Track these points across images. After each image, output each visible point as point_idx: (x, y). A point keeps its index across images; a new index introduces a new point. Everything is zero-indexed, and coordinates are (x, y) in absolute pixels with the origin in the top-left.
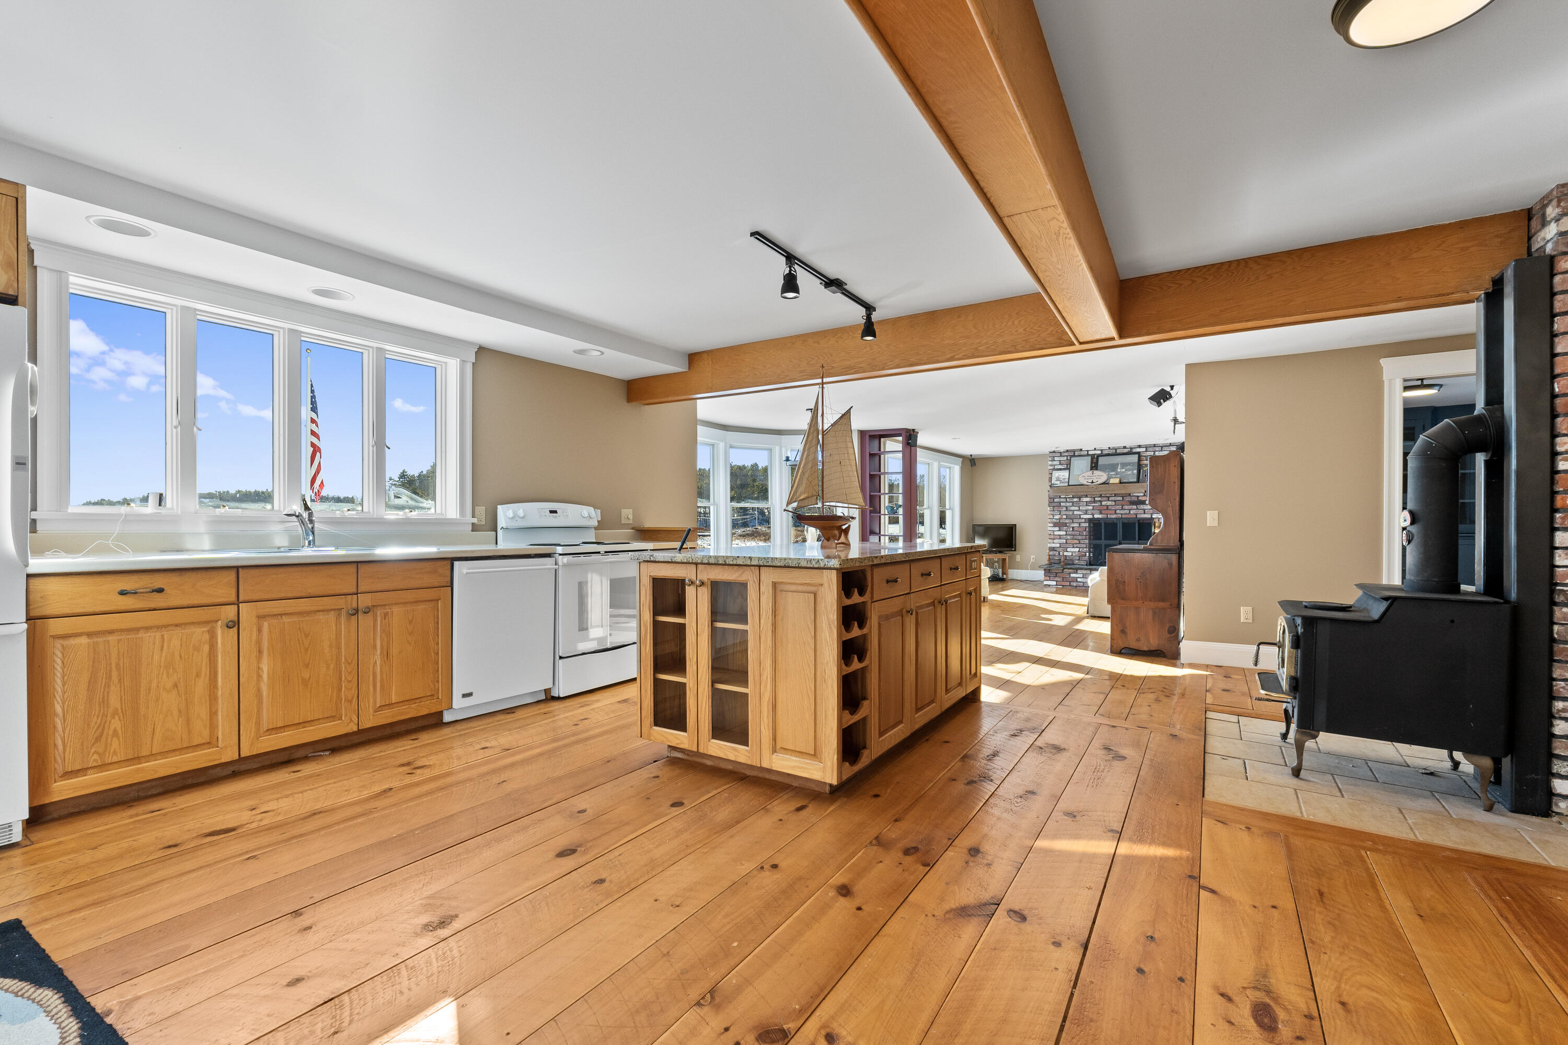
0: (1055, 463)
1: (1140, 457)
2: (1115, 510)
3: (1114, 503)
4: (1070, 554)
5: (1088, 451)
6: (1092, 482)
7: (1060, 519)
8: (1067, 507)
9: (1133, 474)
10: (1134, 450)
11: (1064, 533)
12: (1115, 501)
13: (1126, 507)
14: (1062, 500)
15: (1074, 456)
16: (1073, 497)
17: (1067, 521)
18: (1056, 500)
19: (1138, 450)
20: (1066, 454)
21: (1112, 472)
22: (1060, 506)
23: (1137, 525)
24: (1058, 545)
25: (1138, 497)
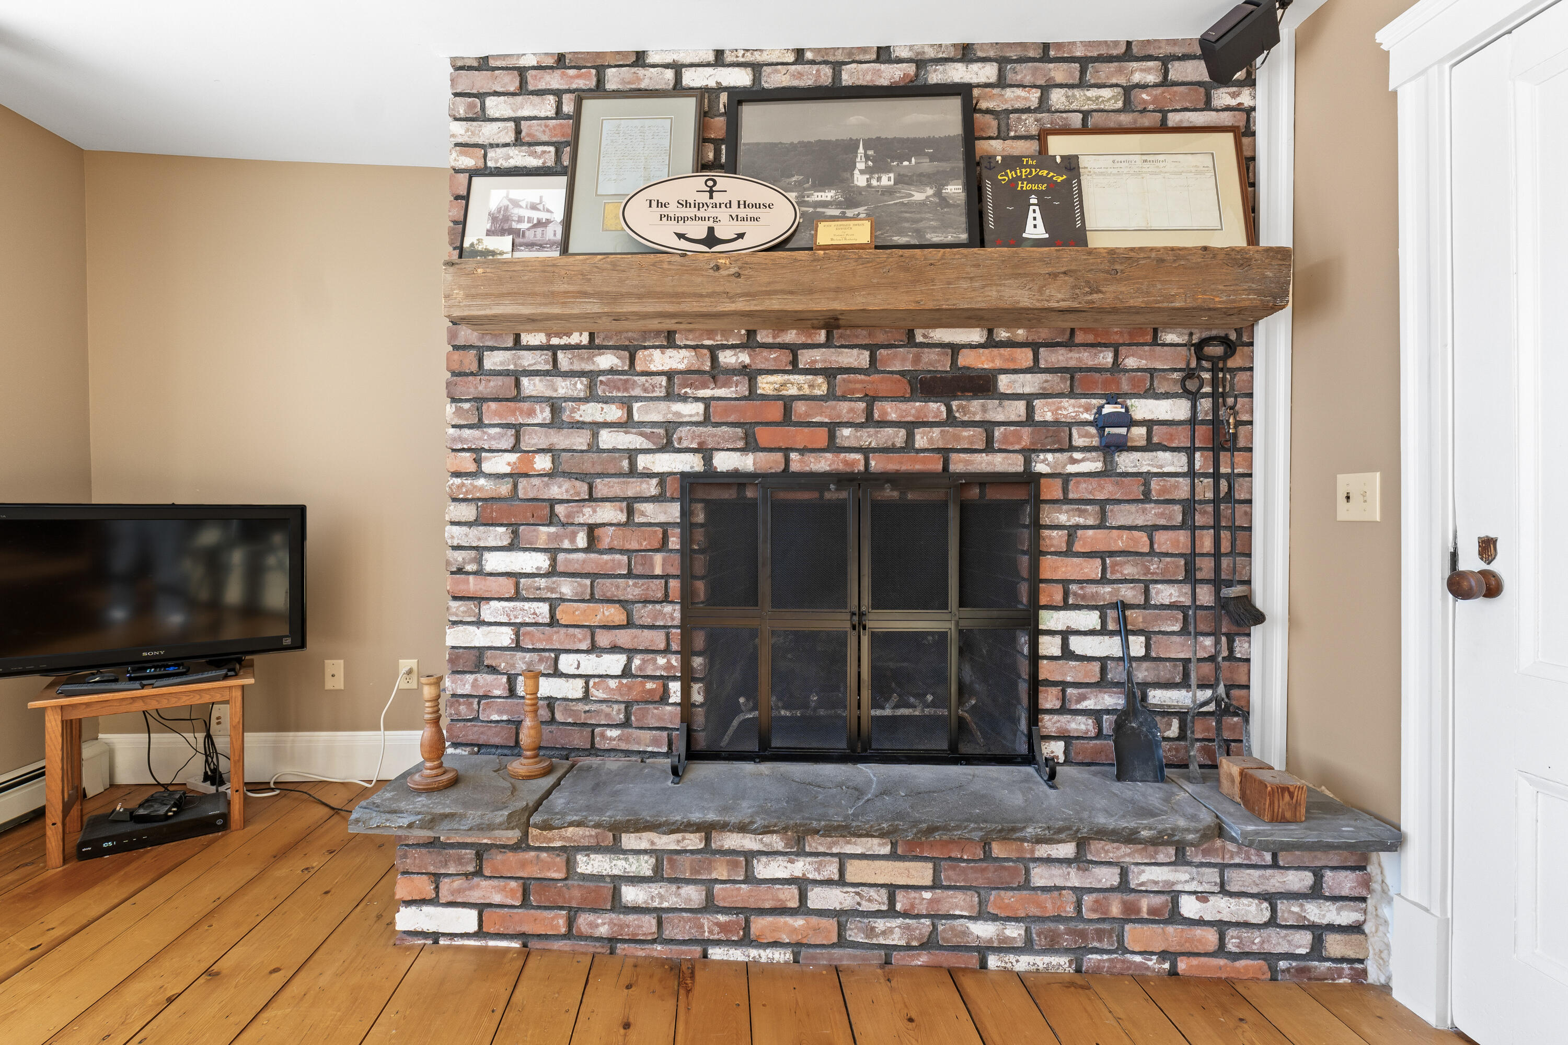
0: (488, 132)
1: (970, 110)
2: (832, 428)
3: (821, 386)
4: (574, 689)
5: (677, 68)
6: (711, 240)
7: (515, 476)
8: (555, 406)
9: (943, 201)
10: (936, 76)
11: (540, 561)
12: (830, 373)
13: (892, 410)
14: (529, 360)
15: (599, 90)
16: (592, 345)
17: (558, 490)
18: (493, 361)
19: (958, 73)
20: (554, 81)
21: (821, 185)
22: (518, 398)
23: (953, 515)
24: (504, 637)
25: (955, 349)
